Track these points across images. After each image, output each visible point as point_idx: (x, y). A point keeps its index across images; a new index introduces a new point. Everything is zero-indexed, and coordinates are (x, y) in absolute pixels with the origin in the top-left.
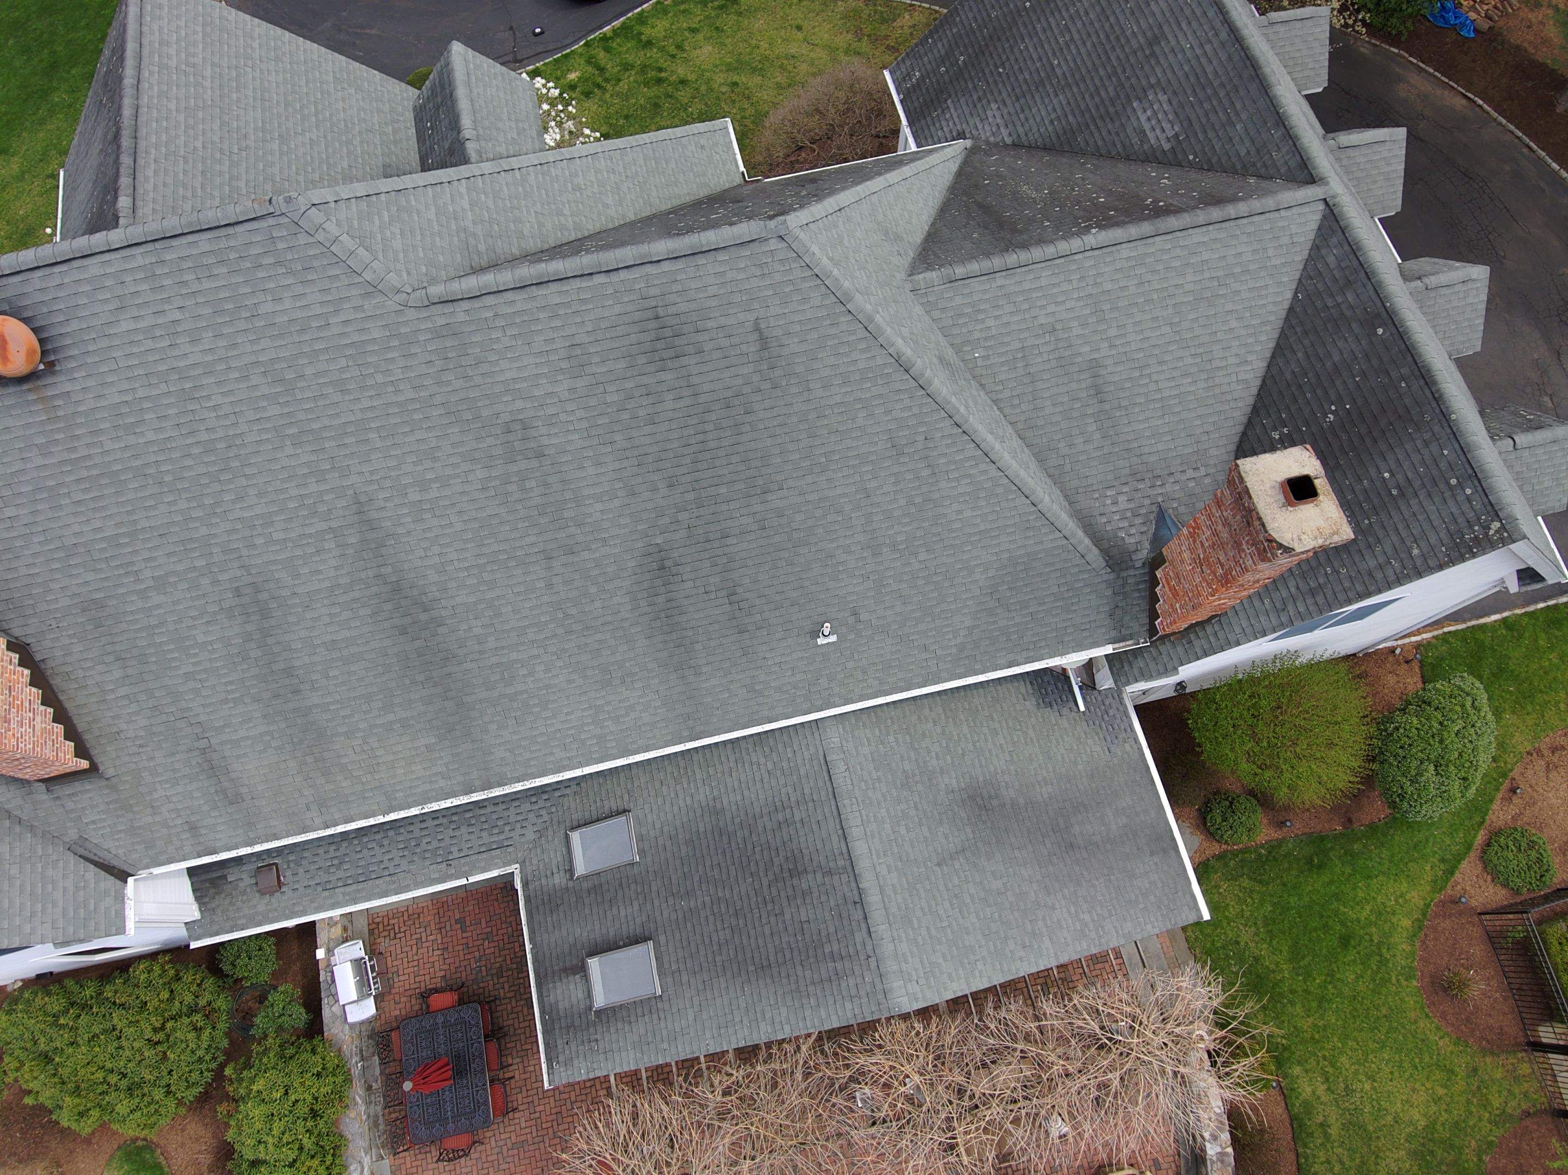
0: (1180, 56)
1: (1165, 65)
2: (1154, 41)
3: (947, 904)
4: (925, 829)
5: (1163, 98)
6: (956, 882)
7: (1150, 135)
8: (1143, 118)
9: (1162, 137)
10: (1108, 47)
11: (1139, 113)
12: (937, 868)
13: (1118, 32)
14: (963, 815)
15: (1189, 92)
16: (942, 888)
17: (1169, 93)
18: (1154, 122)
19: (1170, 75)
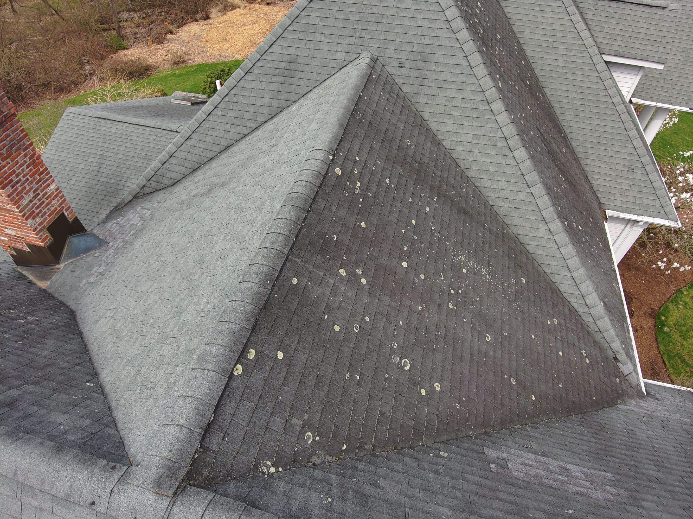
3: (85, 150)
4: (121, 156)
6: (91, 160)
12: (101, 153)
14: (113, 181)
16: (93, 151)
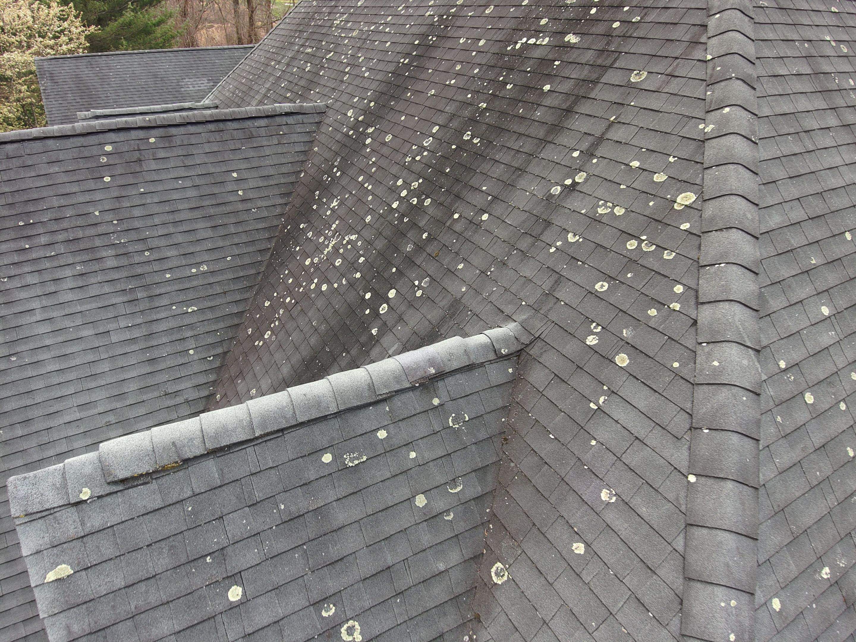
0: (170, 70)
1: (171, 75)
2: (155, 76)
5: (187, 80)
7: (202, 88)
8: (192, 89)
9: (205, 85)
10: (145, 92)
11: (188, 89)
13: (139, 87)
15: (190, 71)
17: (186, 77)
18: (196, 86)
19: (178, 75)
